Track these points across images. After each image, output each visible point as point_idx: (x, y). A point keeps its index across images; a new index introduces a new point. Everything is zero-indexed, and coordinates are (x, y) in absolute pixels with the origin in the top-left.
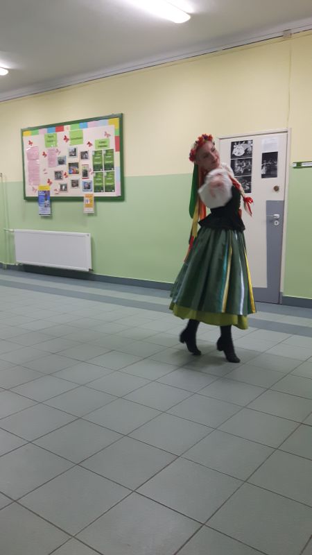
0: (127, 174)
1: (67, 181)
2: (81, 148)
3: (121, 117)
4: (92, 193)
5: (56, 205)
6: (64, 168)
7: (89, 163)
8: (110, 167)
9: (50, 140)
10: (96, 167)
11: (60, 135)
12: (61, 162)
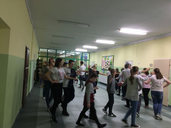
0: (114, 66)
1: (106, 67)
2: (109, 61)
3: (114, 56)
5: (105, 71)
6: (106, 64)
7: (109, 64)
8: (112, 64)
9: (105, 59)
10: (110, 64)
11: (106, 58)
12: (106, 63)
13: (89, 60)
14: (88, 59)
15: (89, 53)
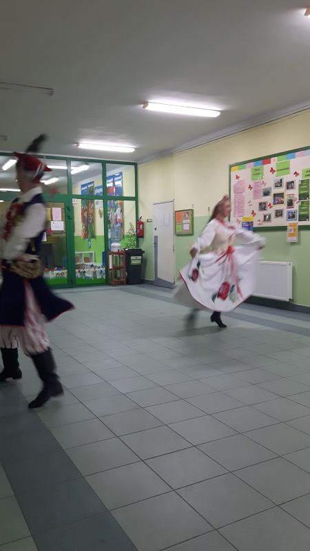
1: (271, 211)
2: (287, 178)
4: (297, 221)
6: (269, 199)
7: (295, 192)
9: (257, 173)
10: (302, 196)
11: (267, 167)
12: (266, 193)
13: (136, 199)
14: (128, 191)
15: (135, 165)
